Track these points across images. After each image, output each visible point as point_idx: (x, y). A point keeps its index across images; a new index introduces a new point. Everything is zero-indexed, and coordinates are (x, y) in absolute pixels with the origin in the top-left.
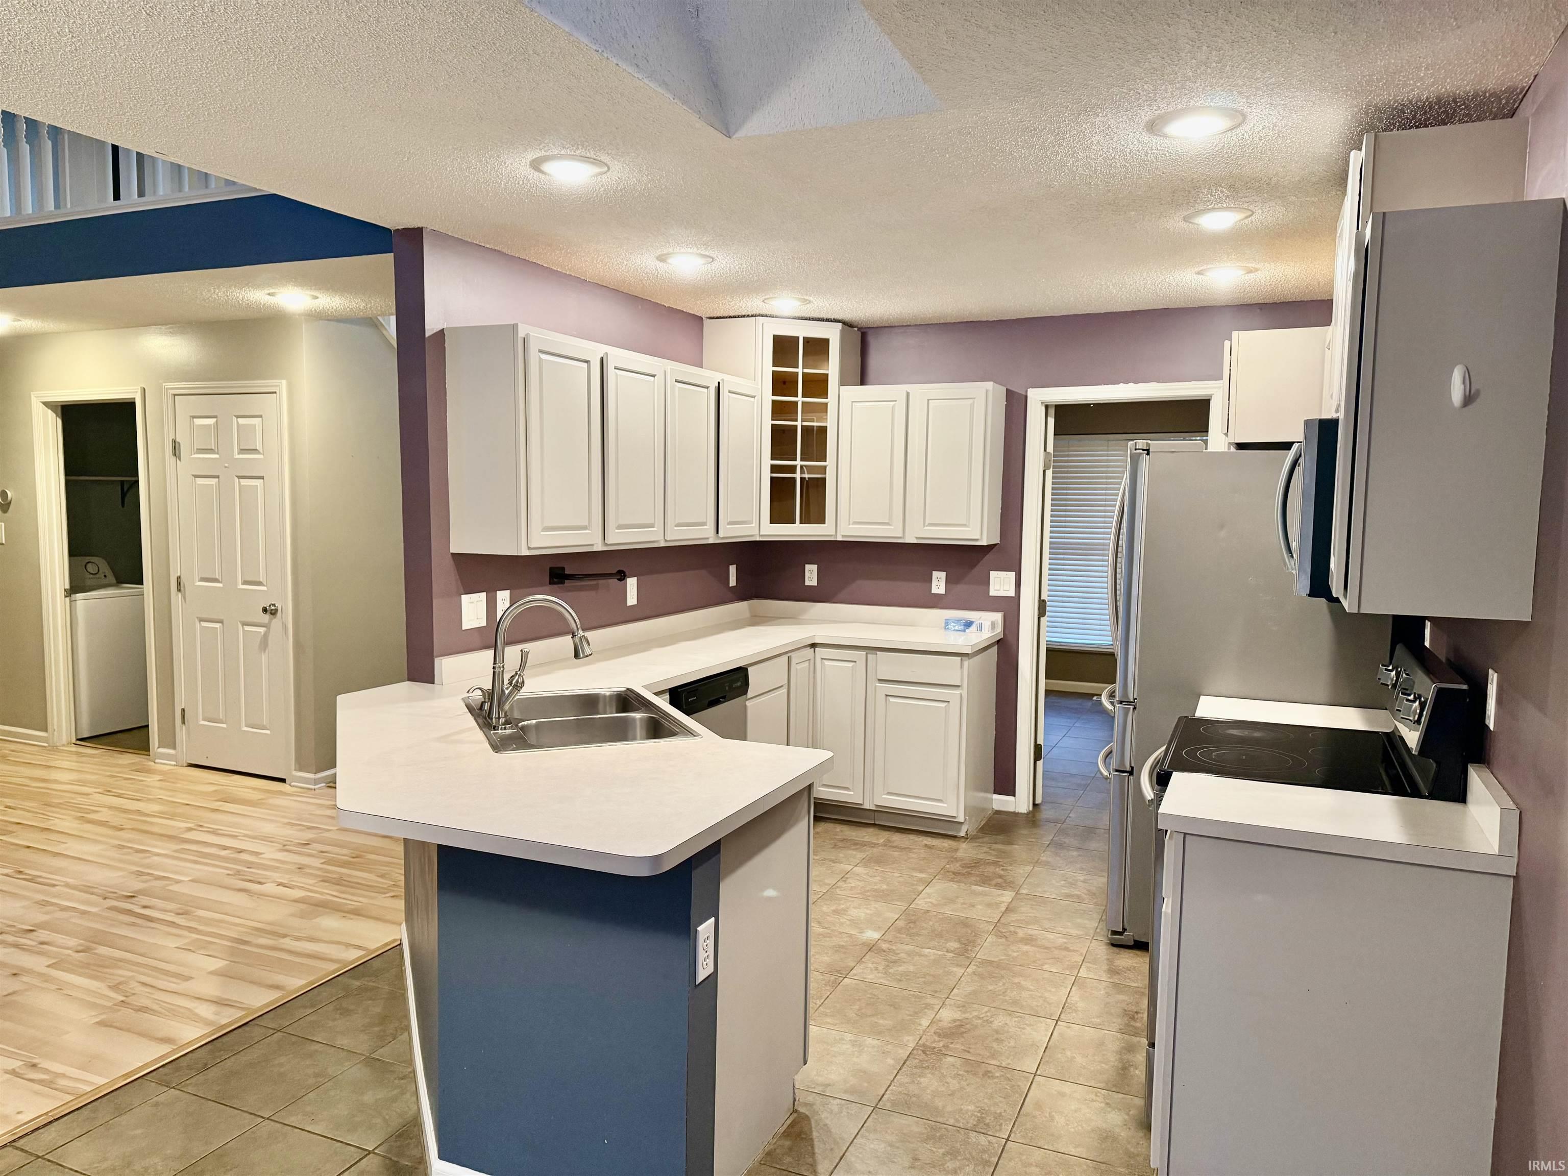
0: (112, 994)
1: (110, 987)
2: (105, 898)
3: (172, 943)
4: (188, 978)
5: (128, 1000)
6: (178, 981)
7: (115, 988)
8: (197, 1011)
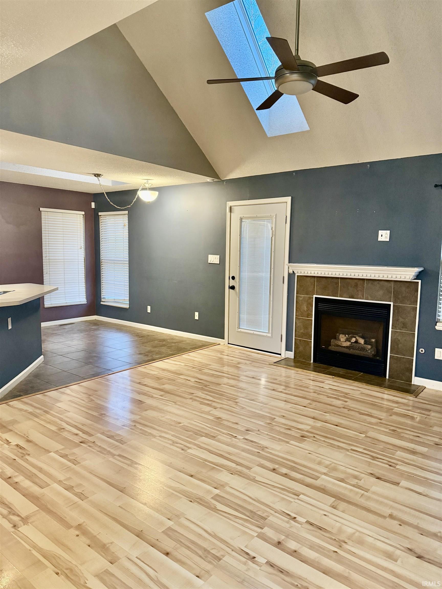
0: (93, 398)
1: (94, 401)
2: (94, 442)
3: (70, 414)
4: (70, 401)
5: (89, 396)
6: (73, 400)
7: (92, 400)
8: (70, 392)
